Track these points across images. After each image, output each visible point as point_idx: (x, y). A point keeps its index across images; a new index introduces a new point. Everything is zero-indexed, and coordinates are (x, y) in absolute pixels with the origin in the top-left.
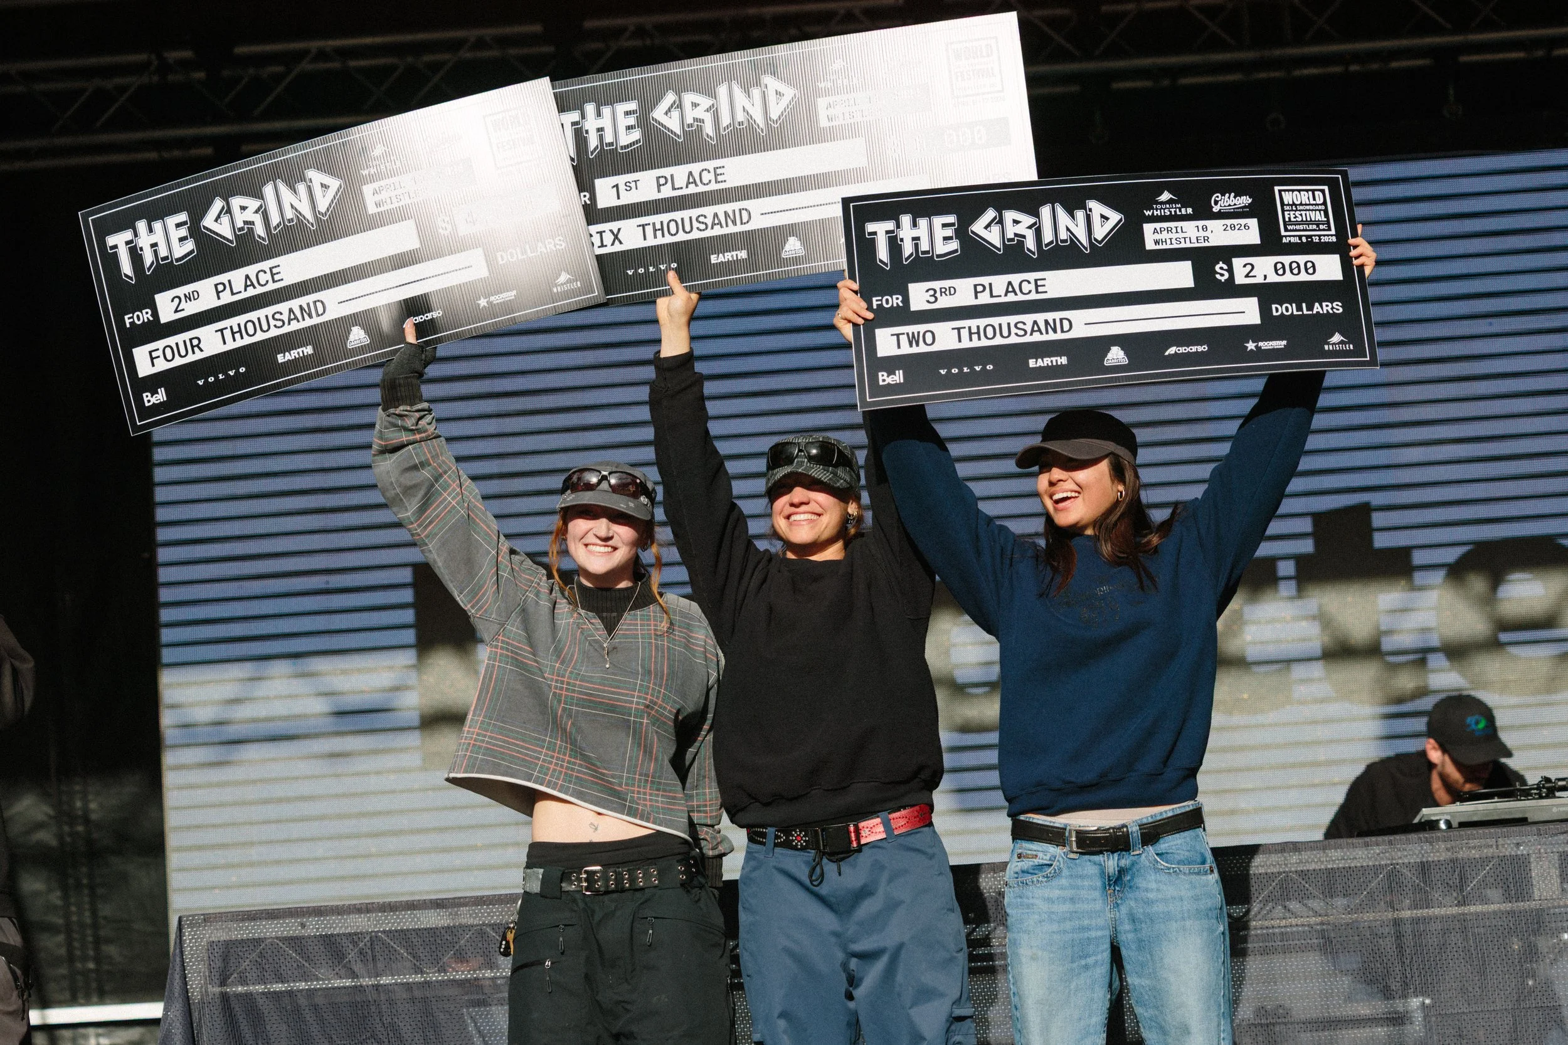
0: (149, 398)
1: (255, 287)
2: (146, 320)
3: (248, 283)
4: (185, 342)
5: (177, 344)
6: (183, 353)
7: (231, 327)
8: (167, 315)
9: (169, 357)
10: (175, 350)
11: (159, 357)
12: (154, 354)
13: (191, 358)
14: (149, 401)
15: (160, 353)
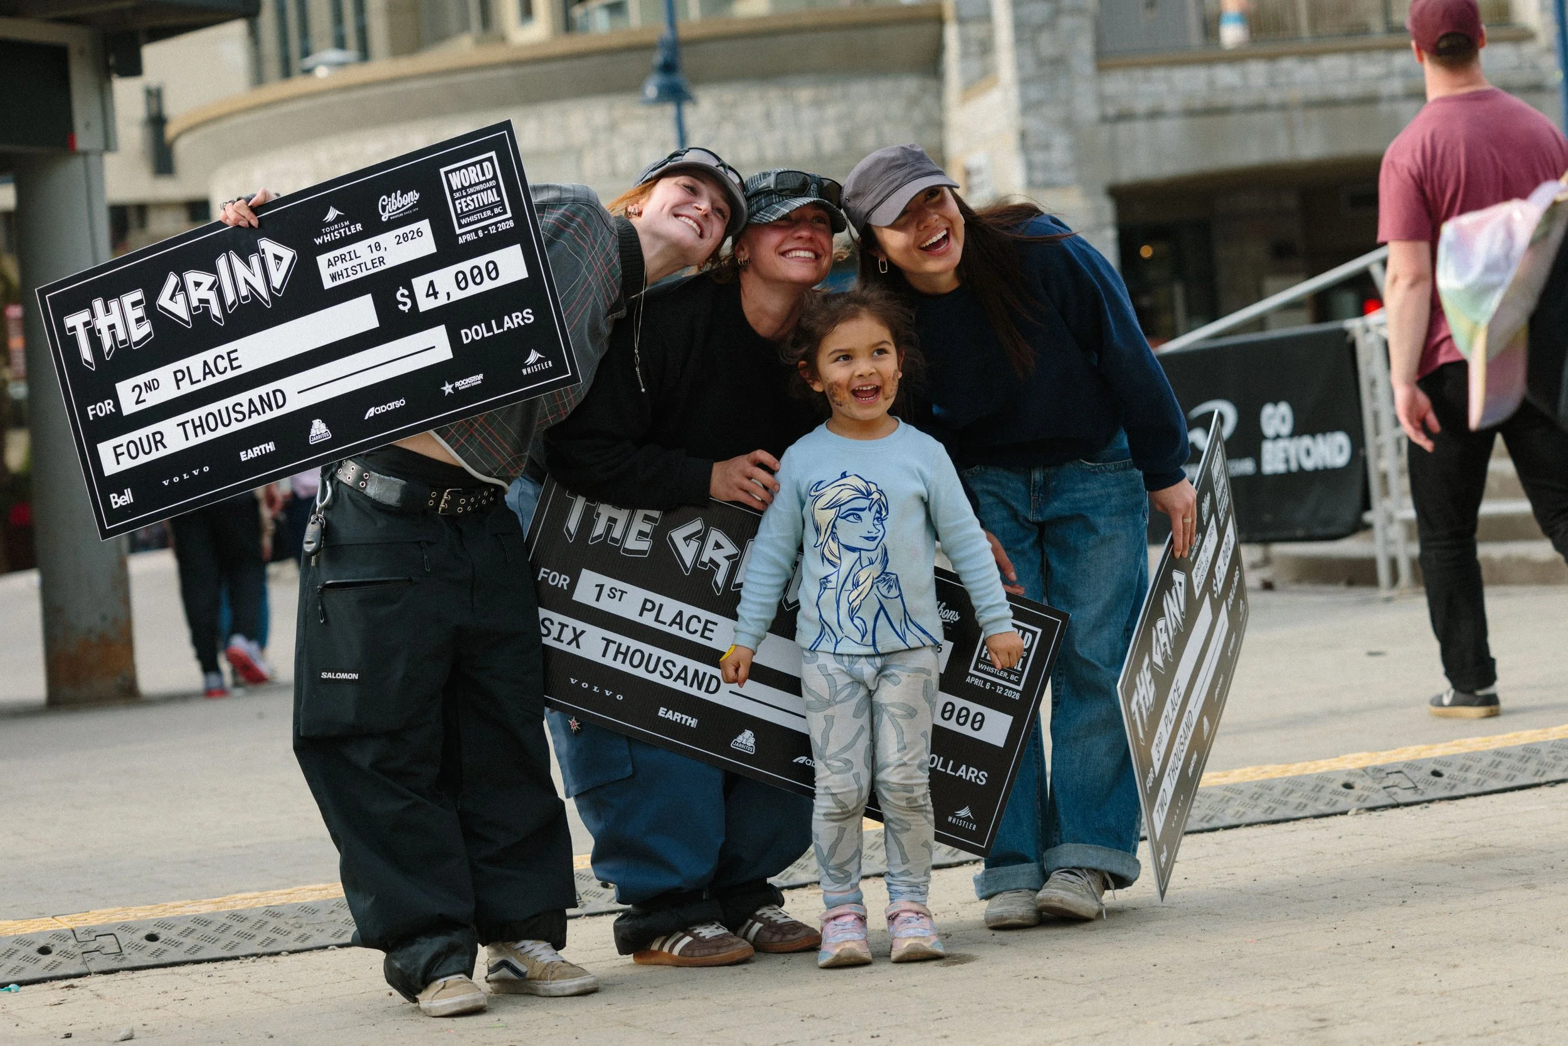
0: (116, 499)
1: (214, 376)
2: (108, 412)
3: (207, 371)
4: (148, 436)
5: (140, 439)
6: (147, 449)
7: (193, 420)
8: (129, 407)
9: (134, 453)
10: (138, 445)
11: (123, 453)
12: (119, 451)
13: (155, 455)
14: (116, 503)
15: (123, 449)
